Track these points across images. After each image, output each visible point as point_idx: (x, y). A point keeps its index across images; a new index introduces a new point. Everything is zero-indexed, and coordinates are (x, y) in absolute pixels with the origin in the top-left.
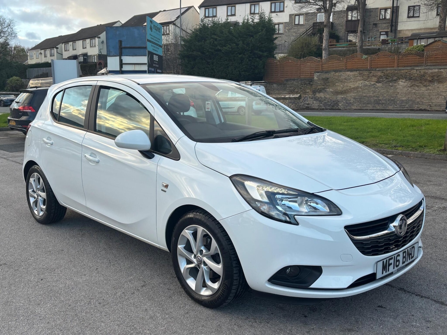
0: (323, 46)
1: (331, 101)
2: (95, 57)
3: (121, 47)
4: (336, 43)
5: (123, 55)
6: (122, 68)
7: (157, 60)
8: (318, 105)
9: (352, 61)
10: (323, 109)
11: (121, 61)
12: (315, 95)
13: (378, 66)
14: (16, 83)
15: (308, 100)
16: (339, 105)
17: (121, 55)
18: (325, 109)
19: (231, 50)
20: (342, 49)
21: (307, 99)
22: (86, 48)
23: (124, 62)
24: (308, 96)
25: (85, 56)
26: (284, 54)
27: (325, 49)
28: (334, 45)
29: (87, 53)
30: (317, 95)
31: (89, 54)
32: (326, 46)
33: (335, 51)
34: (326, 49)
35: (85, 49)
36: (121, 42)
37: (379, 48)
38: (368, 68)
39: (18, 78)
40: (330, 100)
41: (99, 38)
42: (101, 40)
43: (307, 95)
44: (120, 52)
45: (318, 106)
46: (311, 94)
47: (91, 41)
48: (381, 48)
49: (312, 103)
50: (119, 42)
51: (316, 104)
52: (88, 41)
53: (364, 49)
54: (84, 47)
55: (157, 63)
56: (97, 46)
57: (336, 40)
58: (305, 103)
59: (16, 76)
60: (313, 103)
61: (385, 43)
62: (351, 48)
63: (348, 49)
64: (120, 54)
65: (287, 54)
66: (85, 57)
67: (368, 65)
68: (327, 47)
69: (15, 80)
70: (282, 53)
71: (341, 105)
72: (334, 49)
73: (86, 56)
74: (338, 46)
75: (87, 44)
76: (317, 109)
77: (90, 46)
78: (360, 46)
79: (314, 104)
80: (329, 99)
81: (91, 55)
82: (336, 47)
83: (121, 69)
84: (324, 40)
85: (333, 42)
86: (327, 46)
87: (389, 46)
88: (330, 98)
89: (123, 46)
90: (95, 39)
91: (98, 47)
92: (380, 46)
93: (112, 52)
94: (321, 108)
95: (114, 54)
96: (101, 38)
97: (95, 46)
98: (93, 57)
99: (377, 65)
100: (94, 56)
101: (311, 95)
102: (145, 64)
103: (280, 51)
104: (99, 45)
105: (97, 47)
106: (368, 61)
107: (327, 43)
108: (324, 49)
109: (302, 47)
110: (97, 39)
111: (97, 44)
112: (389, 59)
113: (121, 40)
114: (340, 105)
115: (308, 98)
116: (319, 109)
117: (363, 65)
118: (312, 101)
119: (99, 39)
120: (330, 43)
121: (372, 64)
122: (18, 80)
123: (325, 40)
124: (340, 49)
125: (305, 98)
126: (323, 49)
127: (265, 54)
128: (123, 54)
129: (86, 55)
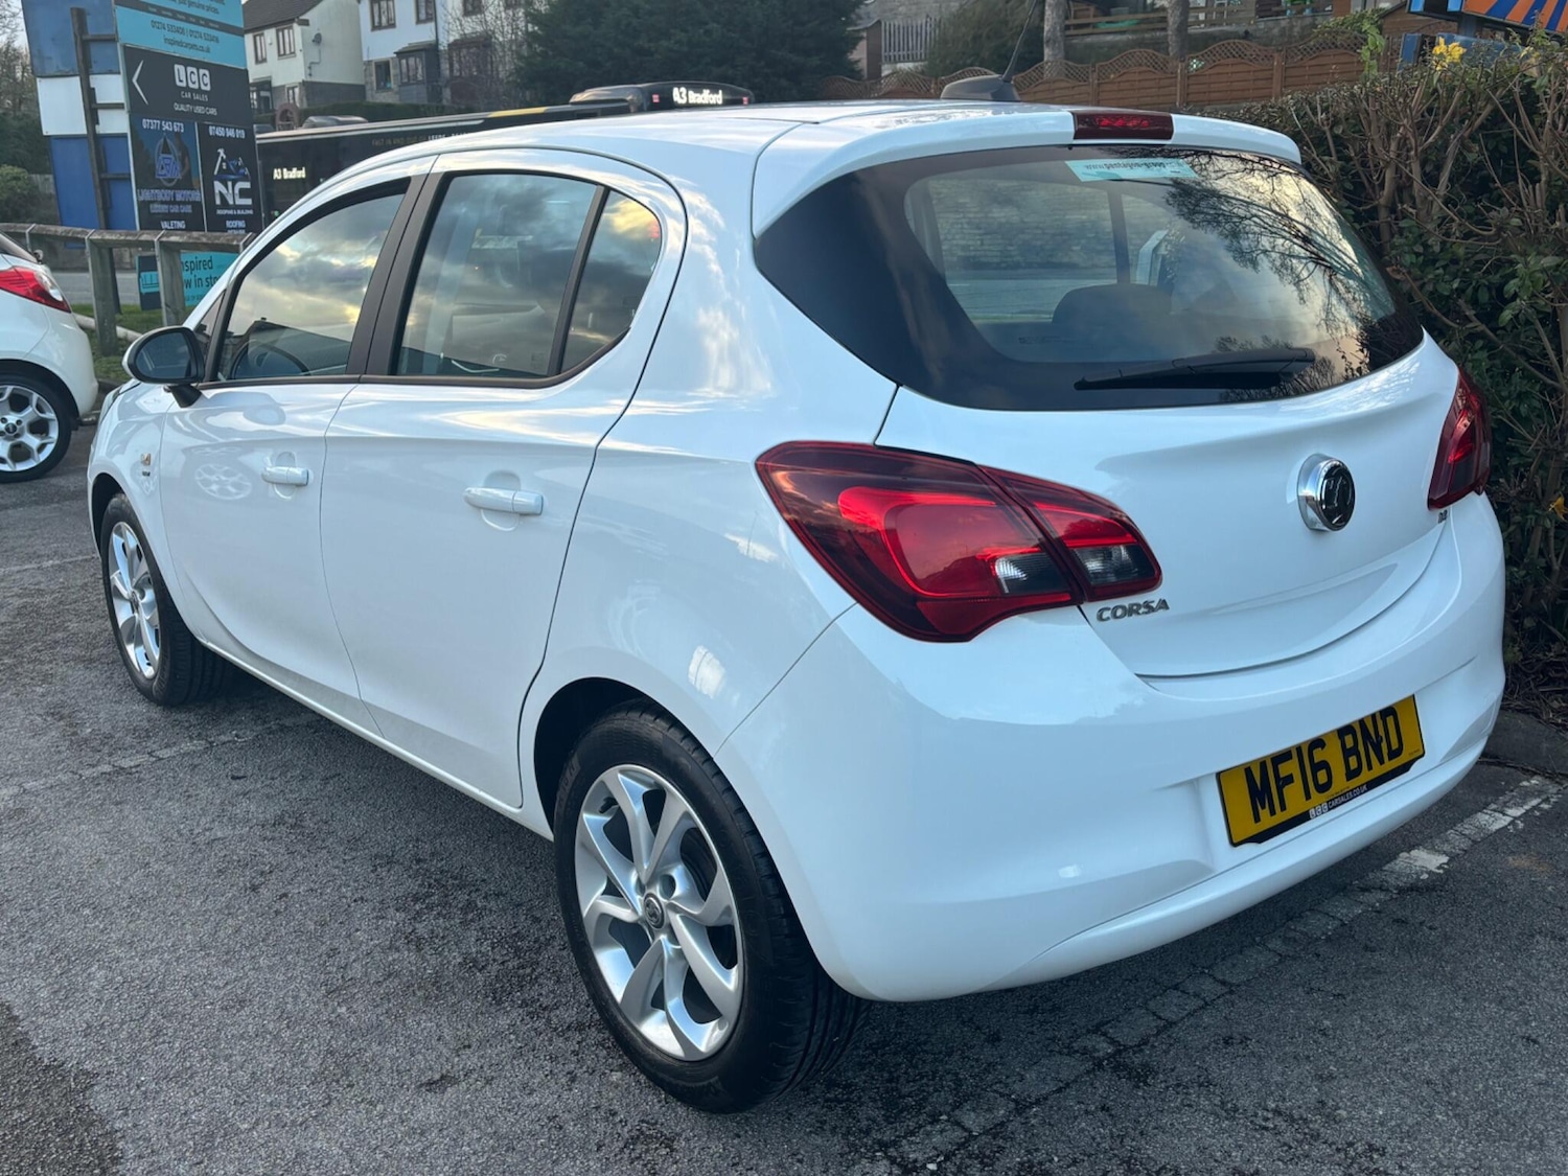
0: (1046, 28)
1: (1044, 234)
2: (297, 90)
3: (84, 37)
4: (1095, 16)
5: (95, 68)
6: (98, 123)
7: (208, 88)
8: (1001, 251)
9: (1119, 79)
10: (1017, 266)
11: (89, 94)
12: (990, 215)
13: (1214, 96)
14: (12, 189)
15: (965, 231)
16: (1072, 251)
17: (85, 71)
18: (1023, 265)
19: (685, 49)
20: (1118, 38)
21: (962, 228)
22: (264, 60)
23: (100, 100)
24: (964, 217)
25: (264, 90)
26: (913, 61)
27: (1052, 41)
28: (1086, 25)
29: (270, 77)
30: (996, 215)
31: (276, 83)
32: (1055, 29)
33: (1090, 46)
34: (1055, 42)
35: (264, 64)
36: (80, 15)
37: (1247, 33)
38: (1177, 104)
39: (17, 170)
40: (1040, 231)
41: (306, 23)
42: (312, 31)
43: (962, 215)
44: (81, 57)
45: (999, 254)
46: (975, 210)
47: (281, 34)
48: (1255, 30)
49: (979, 242)
50: (72, 14)
51: (991, 247)
52: (270, 35)
53: (1190, 35)
54: (260, 58)
55: (205, 98)
56: (298, 52)
57: (1097, 8)
58: (955, 242)
59: (13, 165)
60: (982, 244)
61: (1268, 13)
62: (1147, 35)
63: (1135, 37)
64: (83, 67)
65: (926, 63)
66: (263, 94)
67: (1176, 95)
68: (1059, 34)
69: (8, 178)
70: (907, 59)
71: (1078, 248)
72: (1089, 40)
73: (267, 90)
74: (1104, 27)
75: (267, 46)
76: (998, 266)
77: (279, 55)
78: (1176, 26)
79: (986, 247)
80: (1037, 228)
81: (283, 86)
82: (1096, 31)
83: (94, 130)
84: (1047, 8)
85: (1086, 13)
86: (1058, 28)
87: (1284, 23)
88: (1041, 225)
89: (92, 32)
90: (291, 28)
91: (304, 54)
92: (1250, 24)
93: (50, 58)
94: (1009, 259)
95: (61, 68)
96: (311, 22)
97: (294, 53)
98: (291, 92)
99: (1210, 92)
100: (293, 88)
101: (975, 213)
102: (119, 106)
103: (901, 53)
104: (304, 50)
105: (300, 55)
106: (1176, 77)
107: (1059, 17)
108: (1048, 42)
109: (976, 38)
110: (297, 28)
111: (299, 45)
112: (1252, 69)
113: (81, 7)
114: (1075, 248)
115: (966, 226)
116: (1004, 265)
117: (1158, 96)
118: (980, 235)
119: (305, 27)
120: (1075, 18)
121: (1193, 88)
122: (17, 178)
123: (1050, 6)
124: (1109, 38)
125: (956, 226)
126: (1045, 40)
127: (815, 61)
128: (93, 63)
129: (267, 86)
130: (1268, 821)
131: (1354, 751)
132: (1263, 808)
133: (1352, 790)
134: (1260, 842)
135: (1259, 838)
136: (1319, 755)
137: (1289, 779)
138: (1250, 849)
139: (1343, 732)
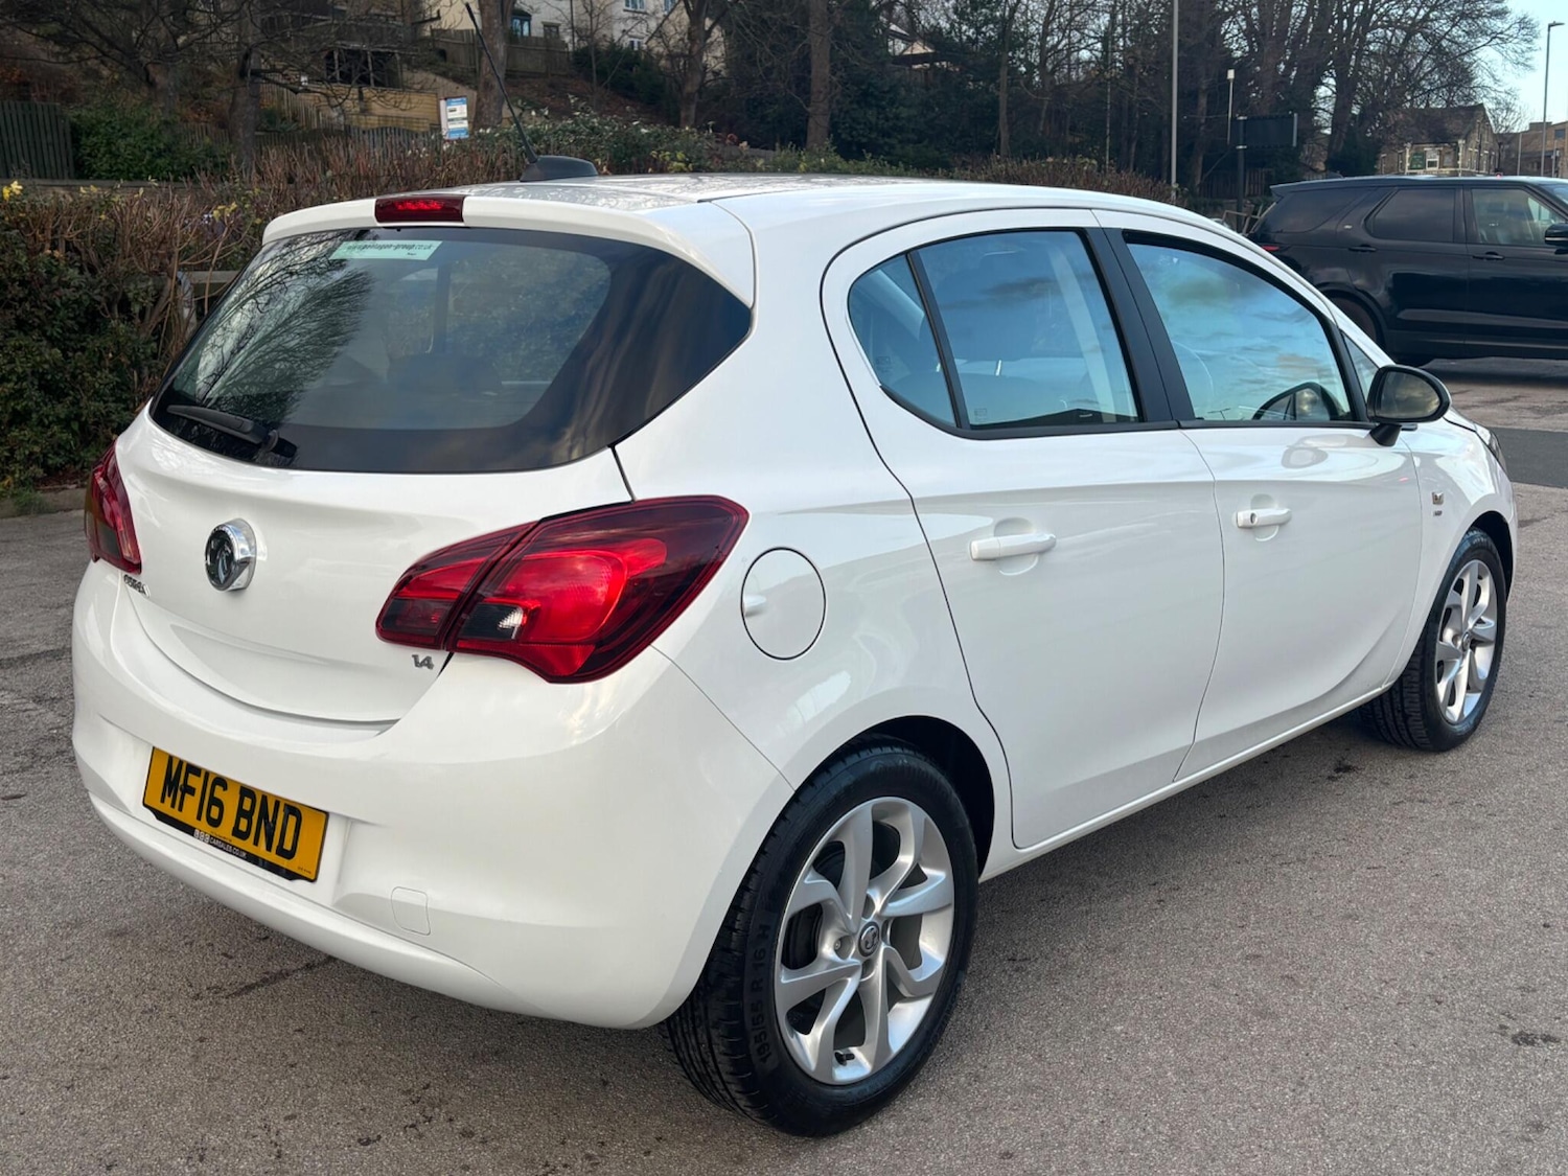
130: (166, 808)
131: (248, 815)
132: (169, 796)
133: (233, 846)
134: (158, 818)
135: (161, 816)
136: (219, 792)
137: (192, 791)
138: (150, 817)
139: (246, 792)
